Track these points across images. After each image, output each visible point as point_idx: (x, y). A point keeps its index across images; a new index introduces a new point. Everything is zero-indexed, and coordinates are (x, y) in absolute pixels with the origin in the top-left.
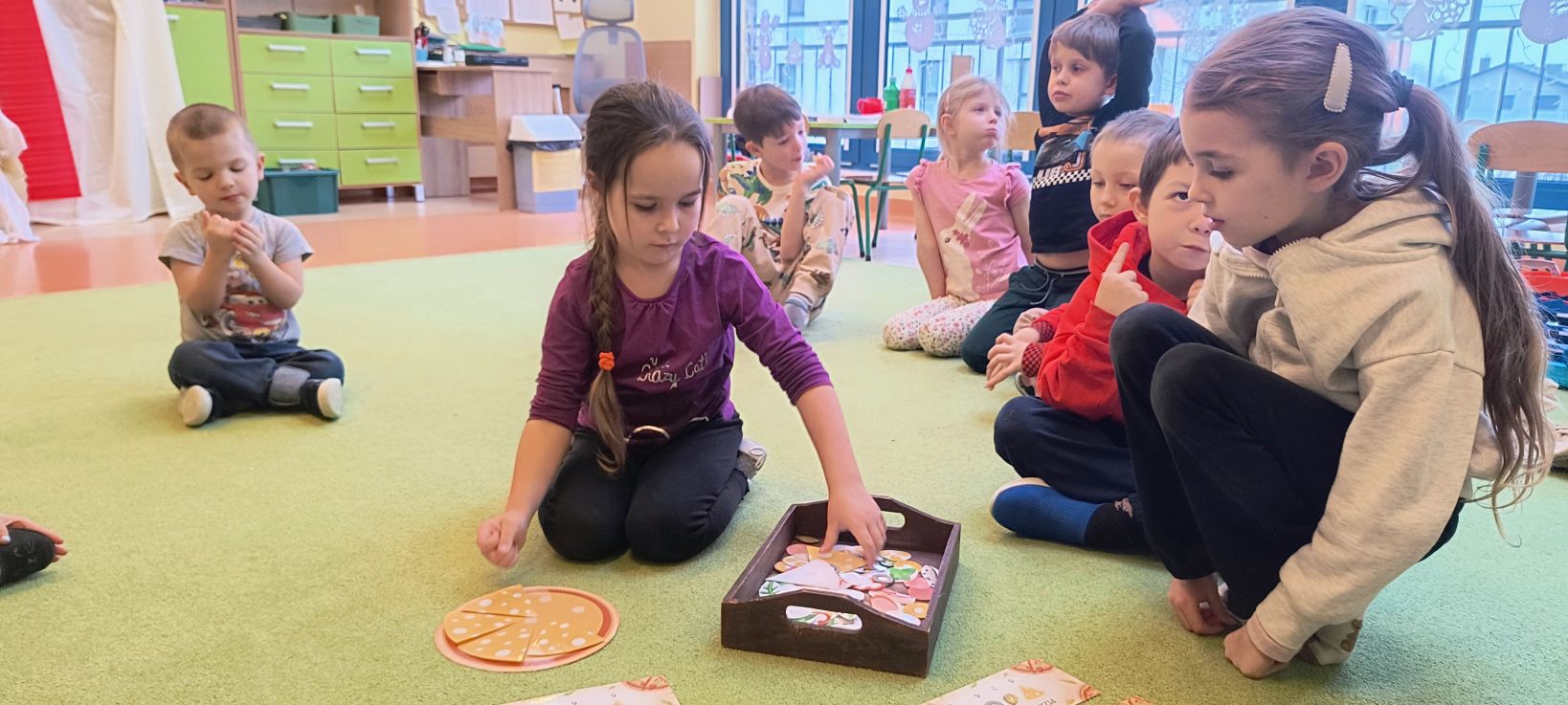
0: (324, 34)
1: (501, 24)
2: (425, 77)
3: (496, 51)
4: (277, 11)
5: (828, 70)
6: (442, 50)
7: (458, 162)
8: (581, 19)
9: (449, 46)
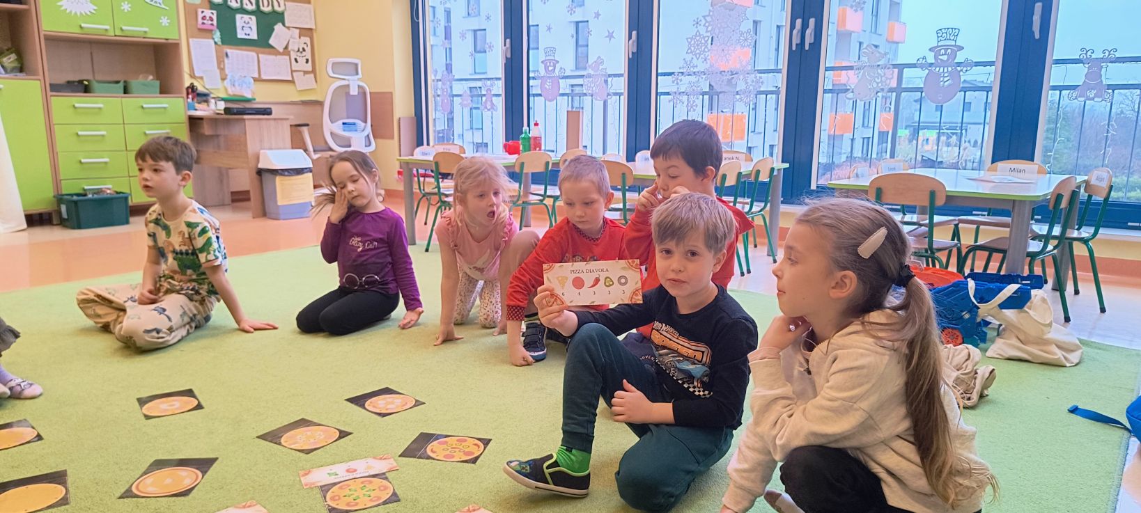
0: (118, 95)
1: (251, 80)
2: (194, 122)
3: (248, 101)
4: (81, 79)
5: (490, 112)
6: (207, 101)
7: (222, 181)
8: (312, 75)
9: (213, 98)
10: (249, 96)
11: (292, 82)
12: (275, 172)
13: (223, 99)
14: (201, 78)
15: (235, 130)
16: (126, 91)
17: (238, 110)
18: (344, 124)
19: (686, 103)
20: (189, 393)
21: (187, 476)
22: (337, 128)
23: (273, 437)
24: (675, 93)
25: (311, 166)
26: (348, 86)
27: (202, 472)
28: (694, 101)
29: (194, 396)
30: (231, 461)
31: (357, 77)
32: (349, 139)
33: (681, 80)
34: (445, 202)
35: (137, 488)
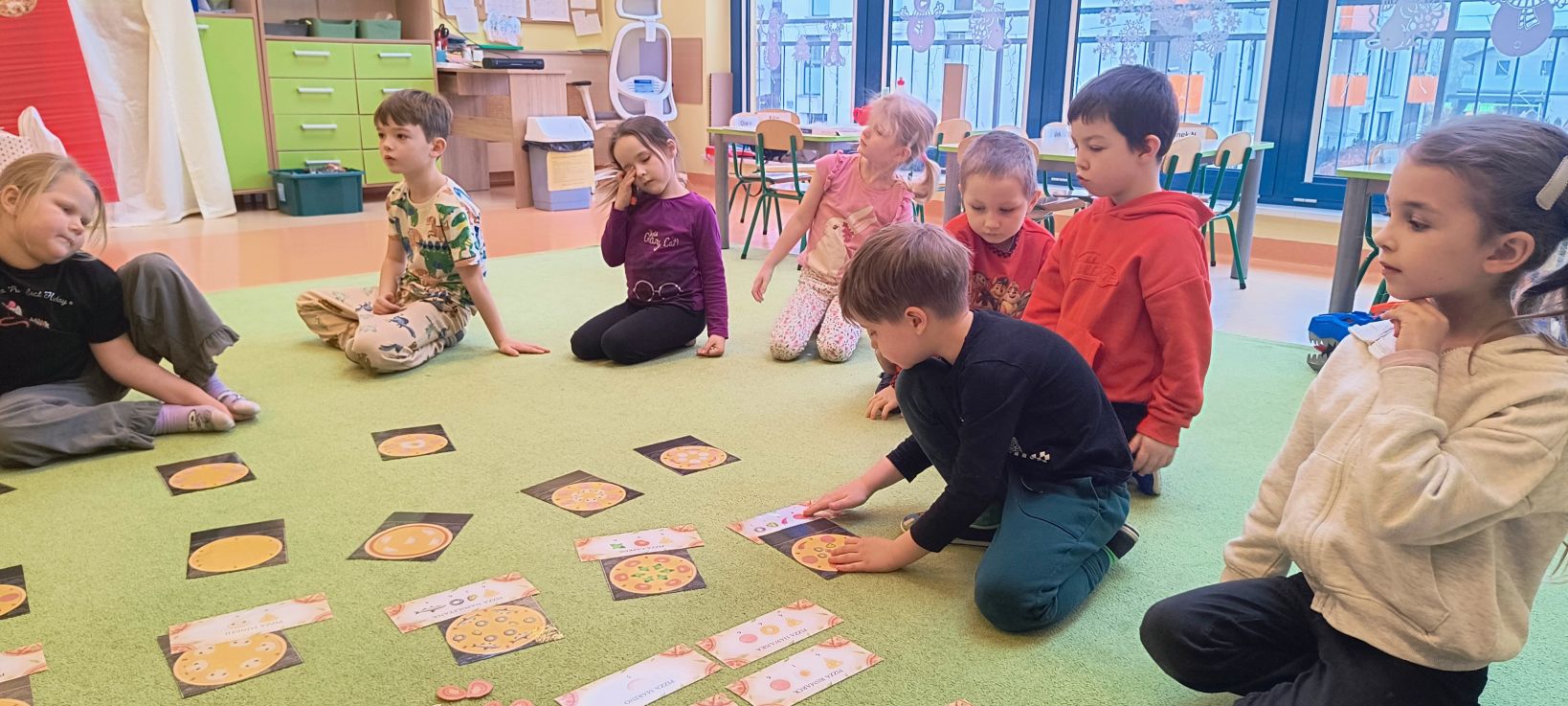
0: (348, 39)
1: (519, 22)
2: (445, 77)
3: (514, 50)
4: (301, 17)
5: (835, 67)
6: (461, 50)
7: (478, 160)
8: (597, 15)
9: (468, 46)
10: (515, 44)
11: (571, 24)
12: (545, 147)
13: (481, 48)
14: (455, 18)
15: (496, 91)
16: (358, 34)
17: (501, 63)
18: (636, 82)
19: (1119, 54)
20: (437, 430)
21: (433, 536)
22: (627, 87)
23: (542, 492)
24: (1105, 38)
25: (592, 138)
26: (644, 29)
27: (452, 531)
28: (1132, 51)
29: (443, 434)
30: (489, 519)
31: (656, 17)
32: (642, 103)
33: (1114, 19)
34: (771, 190)
35: (371, 547)
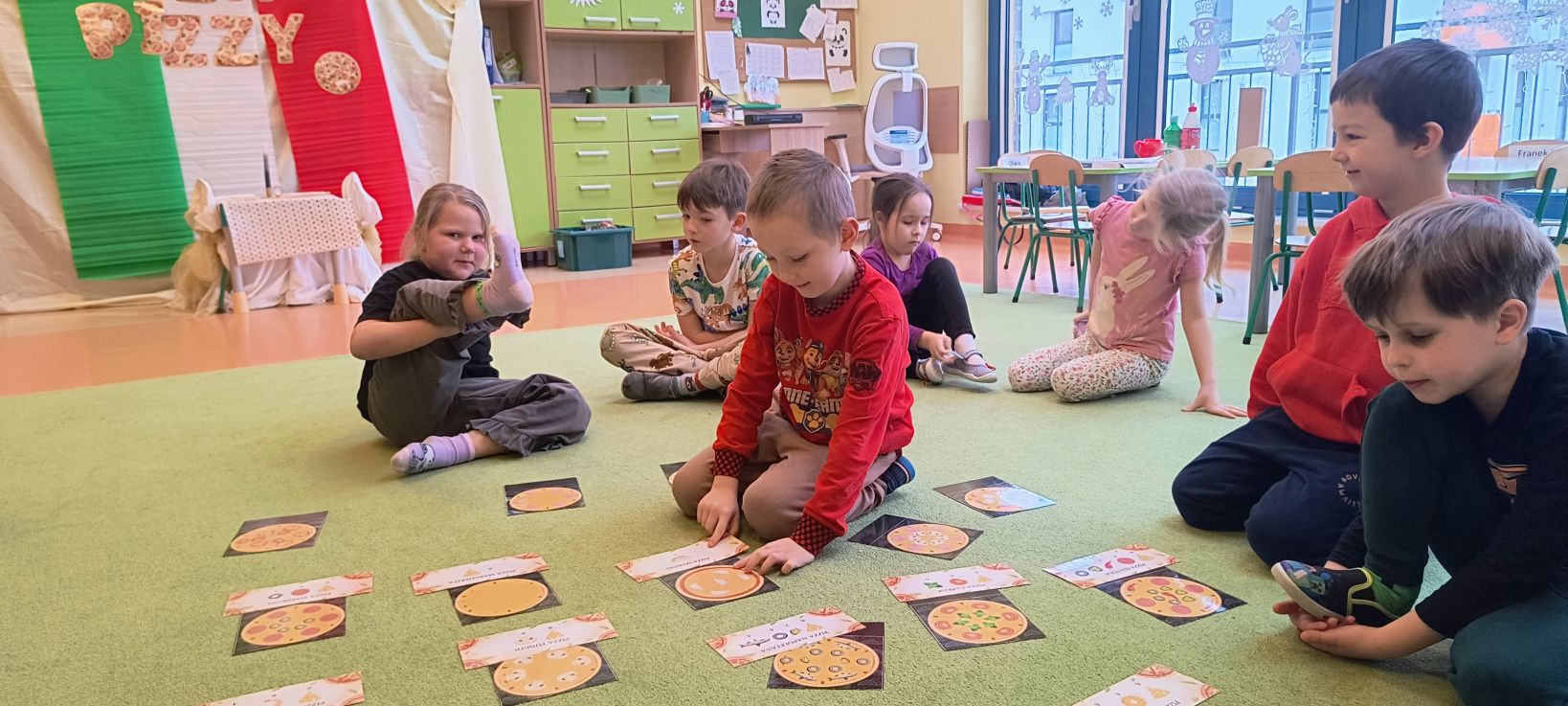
0: (623, 104)
1: (776, 82)
2: (708, 137)
3: (772, 108)
4: (583, 87)
5: (1101, 107)
6: (723, 111)
8: (851, 71)
9: (730, 106)
10: (773, 102)
11: (826, 82)
13: (743, 108)
14: (718, 81)
15: (757, 146)
16: (631, 101)
17: (761, 119)
18: (892, 132)
22: (883, 138)
26: (901, 79)
31: (911, 68)
32: (898, 153)
